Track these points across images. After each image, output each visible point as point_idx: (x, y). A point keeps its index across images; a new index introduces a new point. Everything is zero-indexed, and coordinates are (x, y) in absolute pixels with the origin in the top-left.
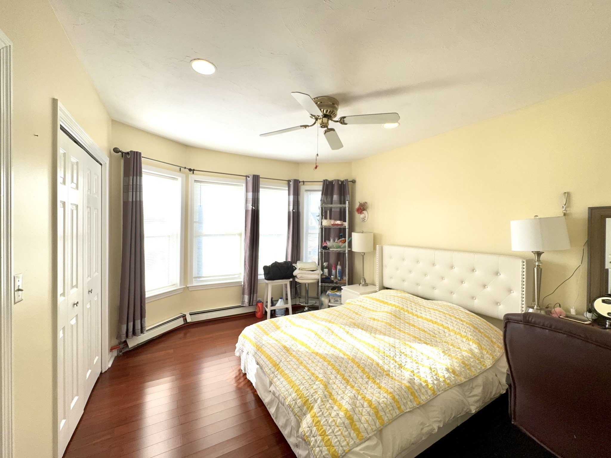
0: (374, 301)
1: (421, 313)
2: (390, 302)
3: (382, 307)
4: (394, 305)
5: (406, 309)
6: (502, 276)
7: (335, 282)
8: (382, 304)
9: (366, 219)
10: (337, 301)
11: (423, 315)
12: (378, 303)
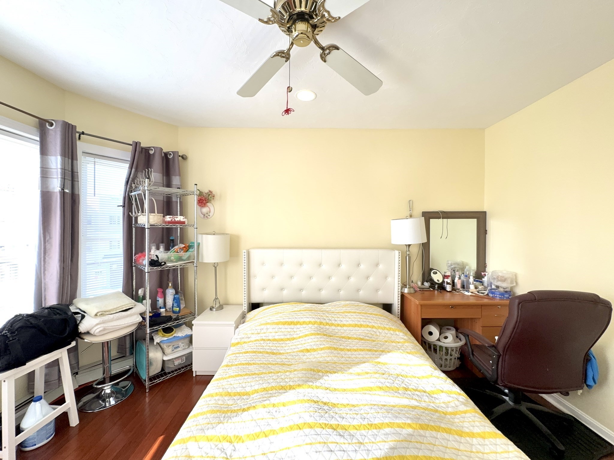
0: (280, 326)
1: (342, 321)
2: (302, 320)
3: (295, 330)
4: (310, 322)
5: (324, 322)
6: (381, 266)
7: (174, 317)
8: (292, 326)
9: (211, 214)
10: (178, 347)
11: (344, 322)
12: (286, 326)
